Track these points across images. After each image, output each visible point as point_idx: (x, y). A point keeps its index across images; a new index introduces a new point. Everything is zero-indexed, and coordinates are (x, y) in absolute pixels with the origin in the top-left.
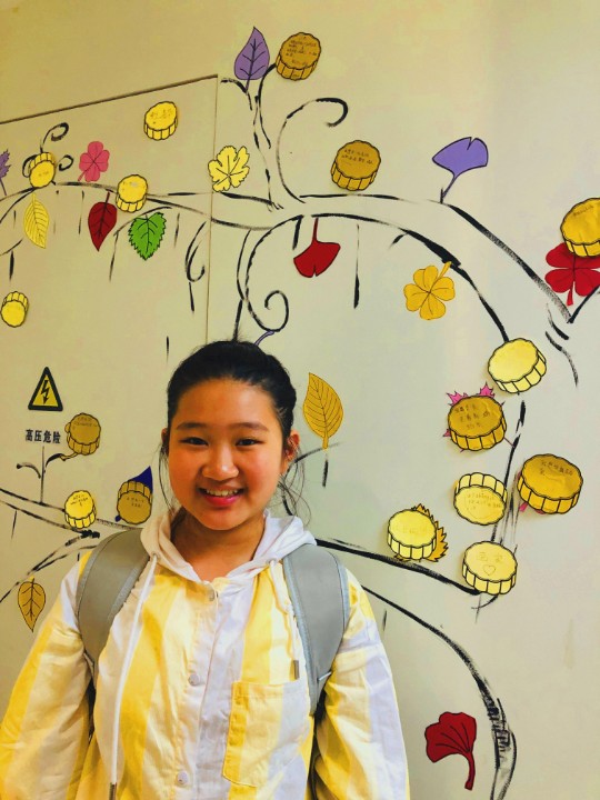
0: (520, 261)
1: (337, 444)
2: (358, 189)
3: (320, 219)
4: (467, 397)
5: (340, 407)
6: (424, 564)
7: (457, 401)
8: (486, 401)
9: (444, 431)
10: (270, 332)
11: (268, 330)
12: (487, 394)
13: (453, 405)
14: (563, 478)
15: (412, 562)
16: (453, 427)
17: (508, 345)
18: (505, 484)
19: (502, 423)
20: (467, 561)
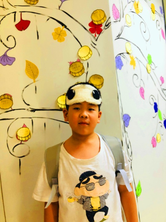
0: (82, 26)
1: (38, 81)
2: (34, 4)
3: (22, 13)
4: (73, 63)
5: (37, 69)
8: (79, 63)
9: (69, 73)
10: (10, 48)
11: (9, 48)
12: (79, 61)
13: (70, 65)
14: (99, 80)
16: (71, 71)
17: (82, 48)
19: (83, 68)
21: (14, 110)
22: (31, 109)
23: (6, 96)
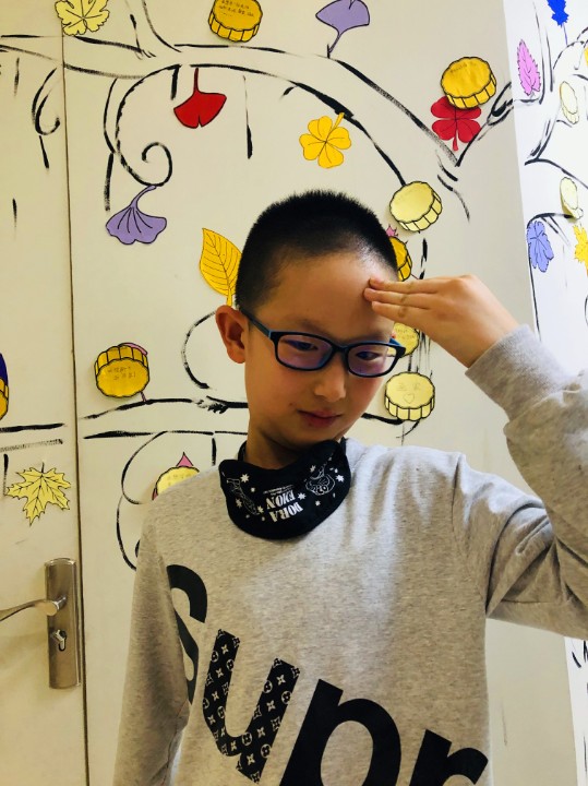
0: (408, 112)
2: (241, 41)
3: (200, 69)
10: (151, 186)
12: (391, 234)
17: (405, 189)
19: (408, 260)
20: (388, 393)
21: (151, 402)
22: (211, 403)
23: (127, 352)
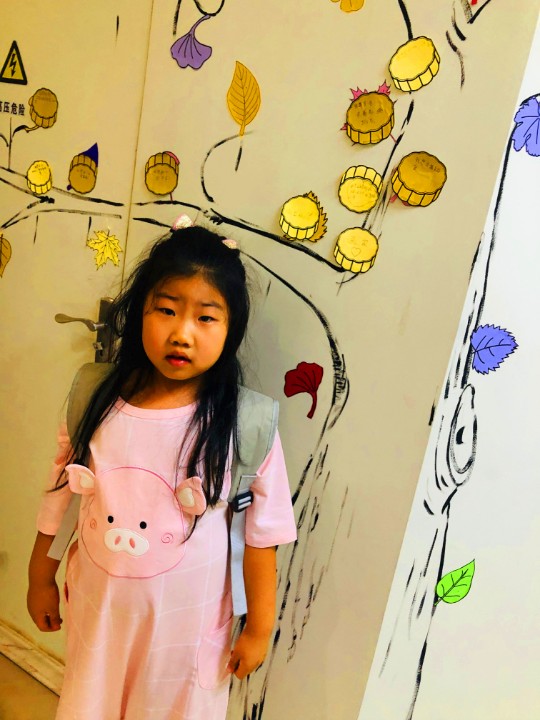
1: (250, 132)
4: (367, 94)
5: (259, 96)
6: (306, 244)
7: (358, 96)
8: (382, 98)
9: (342, 125)
10: (207, 15)
11: (205, 14)
12: (384, 91)
13: (354, 101)
14: (430, 174)
15: (297, 241)
16: (350, 121)
18: (383, 177)
19: (391, 120)
20: (340, 244)
21: (175, 203)
22: (212, 214)
23: (167, 159)
